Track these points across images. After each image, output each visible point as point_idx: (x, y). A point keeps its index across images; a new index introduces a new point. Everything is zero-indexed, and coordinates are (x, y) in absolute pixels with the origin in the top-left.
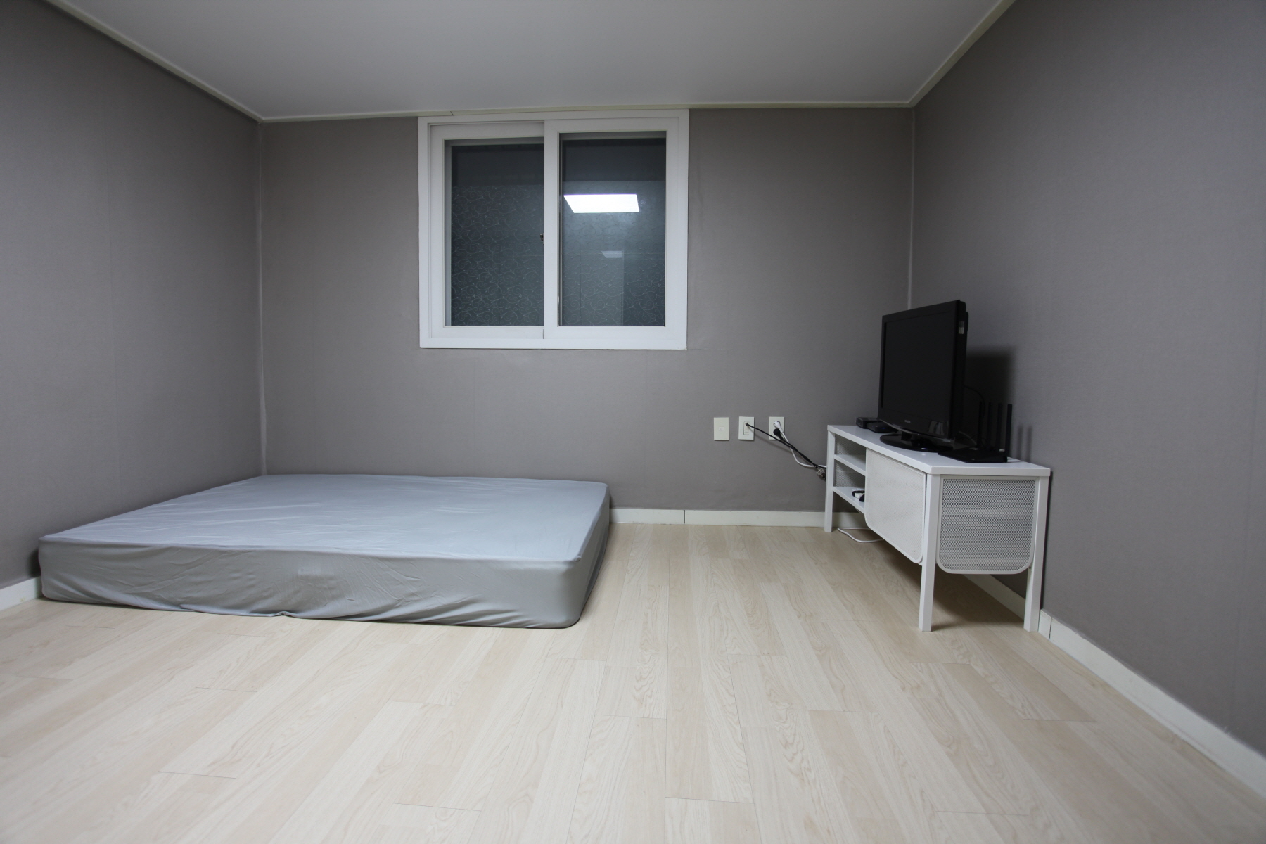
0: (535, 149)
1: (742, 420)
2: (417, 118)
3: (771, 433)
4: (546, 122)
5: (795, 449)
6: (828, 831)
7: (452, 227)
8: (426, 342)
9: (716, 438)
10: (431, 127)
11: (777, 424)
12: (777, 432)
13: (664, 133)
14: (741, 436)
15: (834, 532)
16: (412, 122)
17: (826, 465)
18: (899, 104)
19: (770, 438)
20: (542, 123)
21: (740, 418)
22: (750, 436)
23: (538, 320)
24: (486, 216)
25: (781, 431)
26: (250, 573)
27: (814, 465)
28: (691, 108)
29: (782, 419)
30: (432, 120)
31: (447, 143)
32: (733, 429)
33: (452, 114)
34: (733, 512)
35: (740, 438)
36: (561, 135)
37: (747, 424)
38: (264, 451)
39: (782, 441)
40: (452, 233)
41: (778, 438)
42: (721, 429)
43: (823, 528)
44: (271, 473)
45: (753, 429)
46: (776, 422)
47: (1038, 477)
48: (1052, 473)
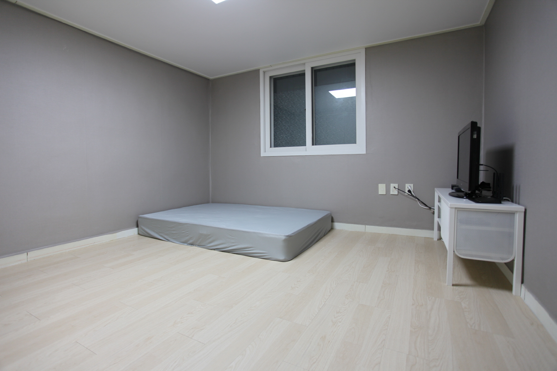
0: (302, 75)
1: (392, 185)
2: (259, 69)
3: (407, 191)
4: (306, 64)
5: (418, 199)
6: (329, 342)
7: (274, 109)
8: (263, 154)
9: (380, 193)
10: (264, 72)
11: (409, 187)
12: (409, 191)
13: (355, 60)
14: (391, 193)
15: (438, 241)
16: (258, 71)
17: (434, 207)
18: (474, 25)
19: (406, 194)
20: (304, 64)
21: (391, 184)
22: (396, 192)
23: (304, 144)
24: (286, 104)
25: (411, 191)
26: (187, 232)
27: (429, 207)
28: (366, 47)
29: (412, 185)
30: (265, 70)
31: (271, 77)
32: (388, 190)
33: (271, 66)
34: (388, 228)
35: (391, 194)
36: (312, 68)
37: (394, 187)
38: (211, 195)
39: (412, 195)
40: (274, 111)
41: (410, 194)
42: (382, 189)
43: (433, 239)
44: (213, 202)
45: (397, 190)
46: (409, 186)
47: (517, 212)
48: (526, 210)
